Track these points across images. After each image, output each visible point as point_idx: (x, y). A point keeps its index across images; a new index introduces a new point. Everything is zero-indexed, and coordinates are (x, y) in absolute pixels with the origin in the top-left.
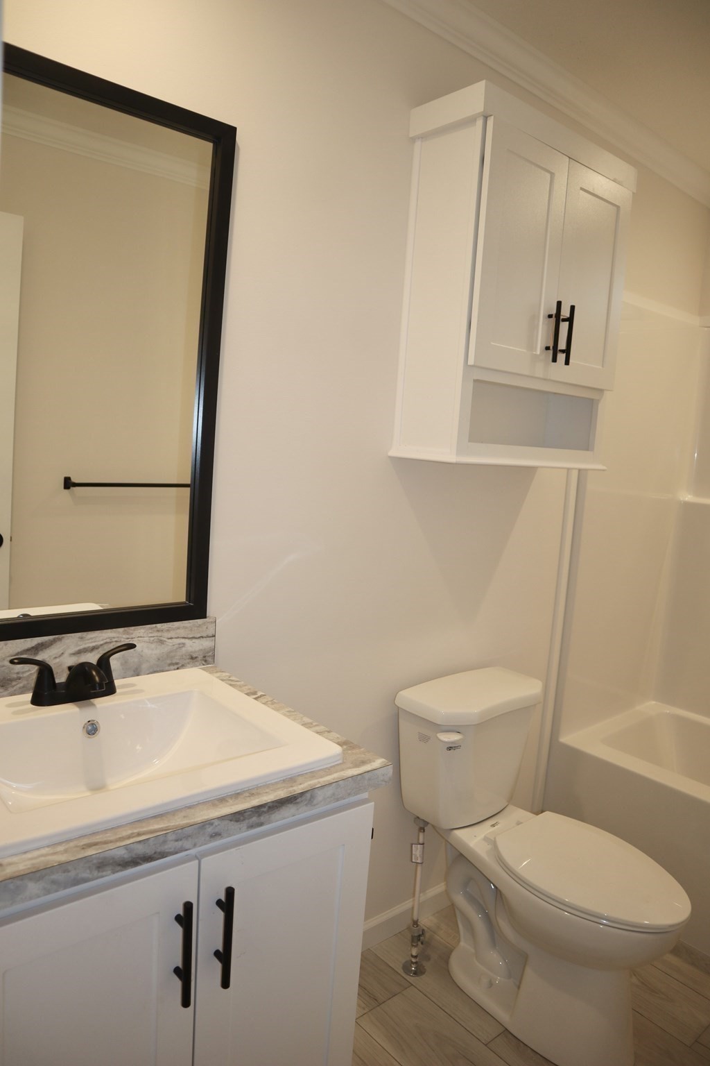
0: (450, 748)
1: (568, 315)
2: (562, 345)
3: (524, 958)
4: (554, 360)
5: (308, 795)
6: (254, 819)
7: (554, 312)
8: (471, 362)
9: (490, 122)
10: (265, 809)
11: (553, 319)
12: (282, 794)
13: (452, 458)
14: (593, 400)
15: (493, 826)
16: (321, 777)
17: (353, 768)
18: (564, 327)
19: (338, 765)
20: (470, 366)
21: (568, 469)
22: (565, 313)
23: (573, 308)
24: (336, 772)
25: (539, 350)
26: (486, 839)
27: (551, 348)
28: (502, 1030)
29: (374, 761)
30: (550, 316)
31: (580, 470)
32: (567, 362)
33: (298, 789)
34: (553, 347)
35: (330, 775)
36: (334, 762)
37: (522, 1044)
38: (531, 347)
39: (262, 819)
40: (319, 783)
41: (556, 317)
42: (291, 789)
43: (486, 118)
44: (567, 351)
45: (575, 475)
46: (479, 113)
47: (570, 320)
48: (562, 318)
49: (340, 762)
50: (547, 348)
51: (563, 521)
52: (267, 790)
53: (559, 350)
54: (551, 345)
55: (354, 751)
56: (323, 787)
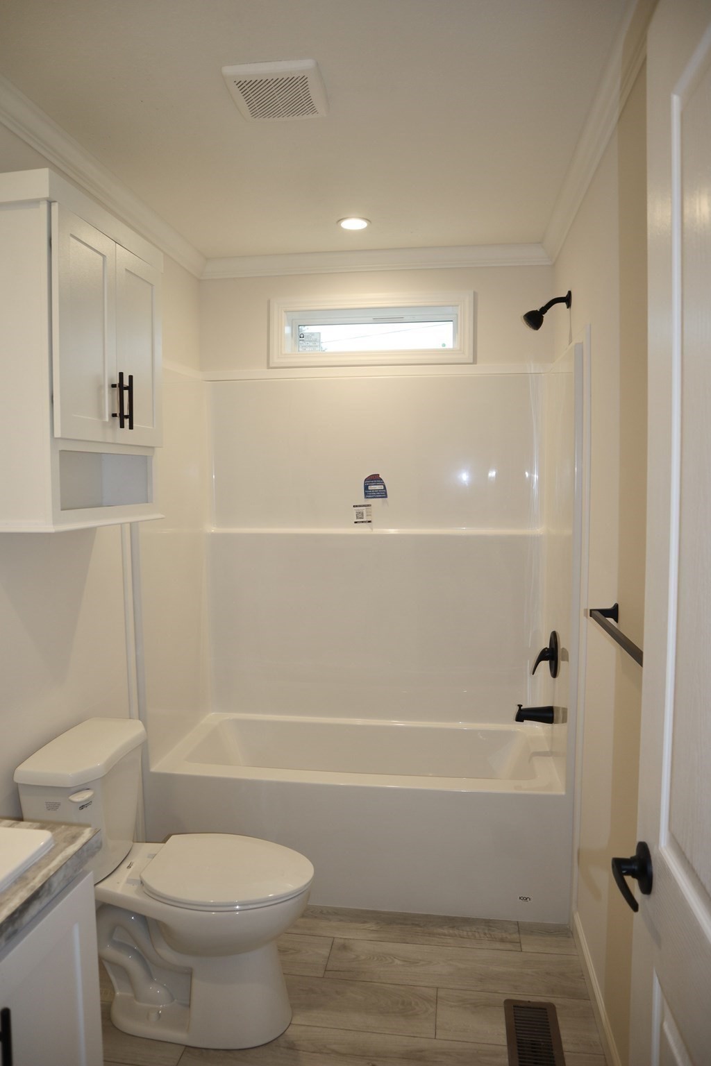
0: (82, 807)
1: (128, 385)
2: (126, 412)
3: (189, 973)
4: (122, 426)
5: (47, 885)
6: (10, 929)
7: (117, 382)
8: (58, 434)
9: (55, 207)
10: (16, 916)
11: (117, 389)
12: (24, 894)
13: (51, 529)
14: (146, 456)
15: (129, 867)
16: (48, 865)
17: (69, 845)
18: (126, 393)
19: (53, 848)
20: (56, 438)
21: (121, 524)
22: (126, 383)
23: (131, 378)
24: (57, 855)
25: (107, 418)
26: (129, 881)
27: (118, 415)
28: (184, 1047)
29: (83, 833)
30: (114, 386)
31: (131, 524)
32: (131, 427)
33: (36, 883)
34: (120, 414)
35: (53, 860)
36: (48, 848)
37: (204, 1051)
38: (101, 415)
39: (16, 925)
40: (50, 870)
41: (119, 386)
42: (29, 886)
43: (50, 203)
44: (130, 417)
45: (127, 527)
46: (44, 198)
47: (130, 388)
48: (124, 387)
49: (53, 845)
50: (114, 415)
51: (123, 573)
52: (7, 897)
53: (125, 417)
54: (117, 411)
55: (57, 831)
56: (56, 873)
